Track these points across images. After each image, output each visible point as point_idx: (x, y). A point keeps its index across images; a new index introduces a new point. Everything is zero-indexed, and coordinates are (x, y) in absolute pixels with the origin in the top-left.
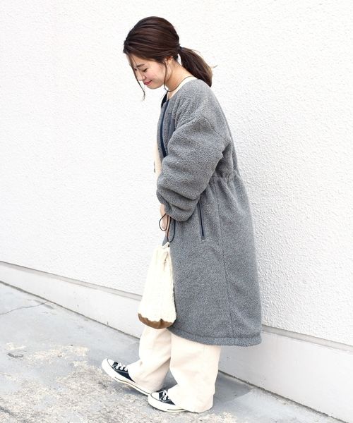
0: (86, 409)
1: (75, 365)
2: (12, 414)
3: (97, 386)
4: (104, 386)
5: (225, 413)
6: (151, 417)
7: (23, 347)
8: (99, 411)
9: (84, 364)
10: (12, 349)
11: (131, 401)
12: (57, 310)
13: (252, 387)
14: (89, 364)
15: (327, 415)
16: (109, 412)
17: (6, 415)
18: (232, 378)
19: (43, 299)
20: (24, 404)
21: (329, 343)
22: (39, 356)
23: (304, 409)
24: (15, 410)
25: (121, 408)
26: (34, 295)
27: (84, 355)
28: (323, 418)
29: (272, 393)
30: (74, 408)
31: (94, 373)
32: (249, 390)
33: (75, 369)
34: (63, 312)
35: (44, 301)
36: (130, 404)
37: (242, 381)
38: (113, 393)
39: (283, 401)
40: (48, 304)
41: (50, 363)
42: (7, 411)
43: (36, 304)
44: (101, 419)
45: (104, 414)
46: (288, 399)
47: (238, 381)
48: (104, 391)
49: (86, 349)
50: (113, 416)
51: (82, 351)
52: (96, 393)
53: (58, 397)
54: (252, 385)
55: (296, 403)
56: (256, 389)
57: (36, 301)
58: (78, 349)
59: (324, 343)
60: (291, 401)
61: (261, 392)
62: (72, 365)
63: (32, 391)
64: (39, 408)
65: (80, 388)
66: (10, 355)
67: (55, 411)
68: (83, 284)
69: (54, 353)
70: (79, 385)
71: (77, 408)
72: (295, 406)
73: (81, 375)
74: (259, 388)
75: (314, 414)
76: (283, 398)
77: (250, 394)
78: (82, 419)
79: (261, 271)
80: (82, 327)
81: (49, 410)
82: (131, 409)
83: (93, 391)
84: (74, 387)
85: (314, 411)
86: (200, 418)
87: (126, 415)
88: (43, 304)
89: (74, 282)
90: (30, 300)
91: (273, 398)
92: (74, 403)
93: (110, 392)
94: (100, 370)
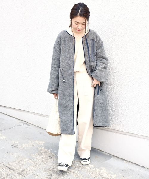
0: (44, 167)
1: (39, 149)
2: (14, 170)
3: (48, 158)
4: (51, 157)
5: (101, 168)
7: (18, 142)
8: (49, 168)
9: (43, 148)
10: (13, 143)
12: (31, 126)
13: (112, 156)
14: (45, 148)
15: (145, 167)
16: (53, 169)
17: (11, 171)
18: (104, 153)
19: (26, 122)
20: (19, 166)
21: (144, 137)
22: (24, 146)
23: (135, 165)
24: (15, 169)
26: (22, 120)
27: (43, 145)
28: (143, 168)
29: (121, 159)
30: (39, 167)
31: (47, 152)
32: (111, 157)
33: (39, 151)
34: (34, 127)
35: (26, 123)
38: (55, 160)
39: (126, 162)
40: (28, 124)
41: (29, 148)
42: (11, 169)
44: (50, 171)
45: (51, 169)
46: (128, 161)
47: (107, 154)
48: (51, 160)
49: (43, 142)
50: (55, 170)
52: (48, 161)
53: (33, 163)
54: (112, 155)
55: (131, 162)
56: (114, 157)
57: (23, 123)
58: (40, 142)
59: (142, 137)
60: (129, 161)
61: (116, 158)
62: (38, 149)
63: (21, 161)
64: (25, 167)
65: (41, 159)
66: (12, 146)
67: (31, 169)
68: (41, 115)
69: (30, 144)
70: (41, 157)
71: (40, 167)
72: (131, 164)
73: (42, 153)
74: (116, 156)
75: (139, 167)
76: (126, 160)
77: (112, 159)
78: (42, 172)
79: (115, 108)
80: (42, 133)
81: (29, 169)
83: (47, 160)
84: (39, 158)
85: (139, 165)
88: (25, 124)
89: (38, 114)
90: (20, 122)
91: (122, 161)
92: (39, 165)
93: (54, 160)
94: (49, 151)
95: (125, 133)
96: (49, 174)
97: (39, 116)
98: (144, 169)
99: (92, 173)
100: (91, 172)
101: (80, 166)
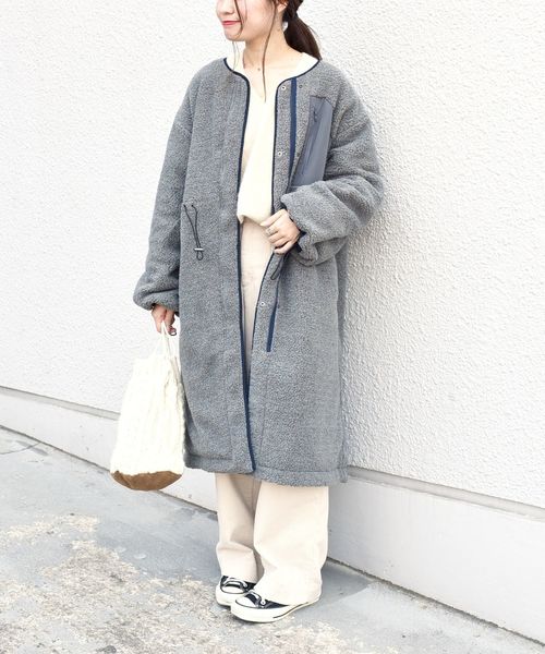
0: (85, 618)
1: (75, 547)
3: (108, 582)
4: (120, 580)
5: (320, 624)
6: (193, 632)
8: (108, 622)
9: (91, 545)
11: (163, 605)
12: (53, 458)
13: (370, 579)
14: (98, 544)
15: (496, 626)
16: (124, 624)
18: (337, 565)
19: (32, 438)
21: (496, 503)
22: (15, 534)
23: (458, 617)
25: (144, 618)
26: (19, 433)
27: (91, 530)
28: (487, 630)
29: (405, 590)
30: (66, 617)
31: (105, 560)
32: (365, 584)
33: (74, 553)
34: (64, 459)
35: (32, 443)
36: (161, 609)
37: (355, 570)
38: (134, 592)
39: (424, 603)
40: (40, 446)
41: (33, 544)
43: (18, 447)
44: (109, 635)
45: (114, 628)
46: (430, 600)
47: (347, 570)
48: (118, 589)
49: (95, 520)
50: (129, 629)
51: (88, 524)
52: (105, 593)
53: (41, 599)
54: (371, 576)
55: (445, 606)
56: (377, 584)
57: (21, 443)
58: (82, 521)
59: (490, 502)
60: (437, 602)
61: (385, 587)
62: (69, 546)
64: (7, 618)
65: (78, 585)
67: (34, 623)
68: (95, 412)
69: (41, 527)
70: (77, 579)
71: (70, 617)
72: (442, 611)
73: (83, 563)
74: (383, 581)
75: (474, 624)
76: (423, 597)
77: (367, 591)
78: (77, 635)
80: (93, 484)
81: (23, 622)
82: (162, 618)
83: (101, 589)
84: (69, 583)
85: (474, 618)
86: (276, 634)
87: (152, 629)
88: (31, 446)
89: (79, 408)
90: (10, 441)
91: (407, 598)
92: (66, 610)
93: (129, 592)
94: (115, 554)
95: (419, 486)
96: (104, 646)
97: (86, 417)
98: (494, 633)
99: (280, 646)
100: (277, 641)
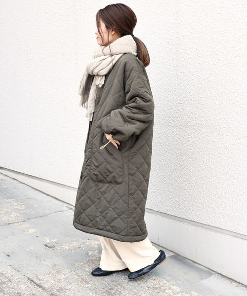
0: (94, 286)
1: (90, 254)
2: (44, 289)
6: (139, 294)
7: (55, 240)
8: (104, 288)
10: (48, 241)
13: (213, 273)
16: (110, 289)
17: (40, 289)
18: (199, 266)
19: (72, 205)
20: (53, 281)
22: (65, 247)
24: (46, 286)
25: (119, 287)
26: (66, 203)
27: (96, 246)
29: (228, 278)
30: (87, 285)
32: (211, 275)
33: (89, 256)
35: (72, 207)
36: (126, 283)
37: (207, 268)
39: (236, 284)
41: (73, 252)
42: (40, 287)
43: (67, 209)
44: (104, 294)
45: (106, 291)
46: (239, 283)
47: (203, 267)
50: (113, 292)
51: (95, 244)
53: (76, 277)
54: (214, 271)
55: (246, 286)
56: (216, 275)
57: (67, 207)
58: (93, 242)
60: (242, 284)
61: (220, 276)
62: (87, 253)
63: (58, 272)
64: (62, 285)
66: (46, 245)
67: (73, 287)
69: (76, 244)
72: (244, 288)
74: (219, 273)
76: (236, 281)
77: (212, 278)
78: (91, 294)
79: (219, 190)
81: (69, 287)
82: (126, 287)
87: (122, 292)
88: (71, 209)
90: (63, 206)
91: (229, 281)
92: (87, 282)
95: (235, 235)
101: (157, 288)
